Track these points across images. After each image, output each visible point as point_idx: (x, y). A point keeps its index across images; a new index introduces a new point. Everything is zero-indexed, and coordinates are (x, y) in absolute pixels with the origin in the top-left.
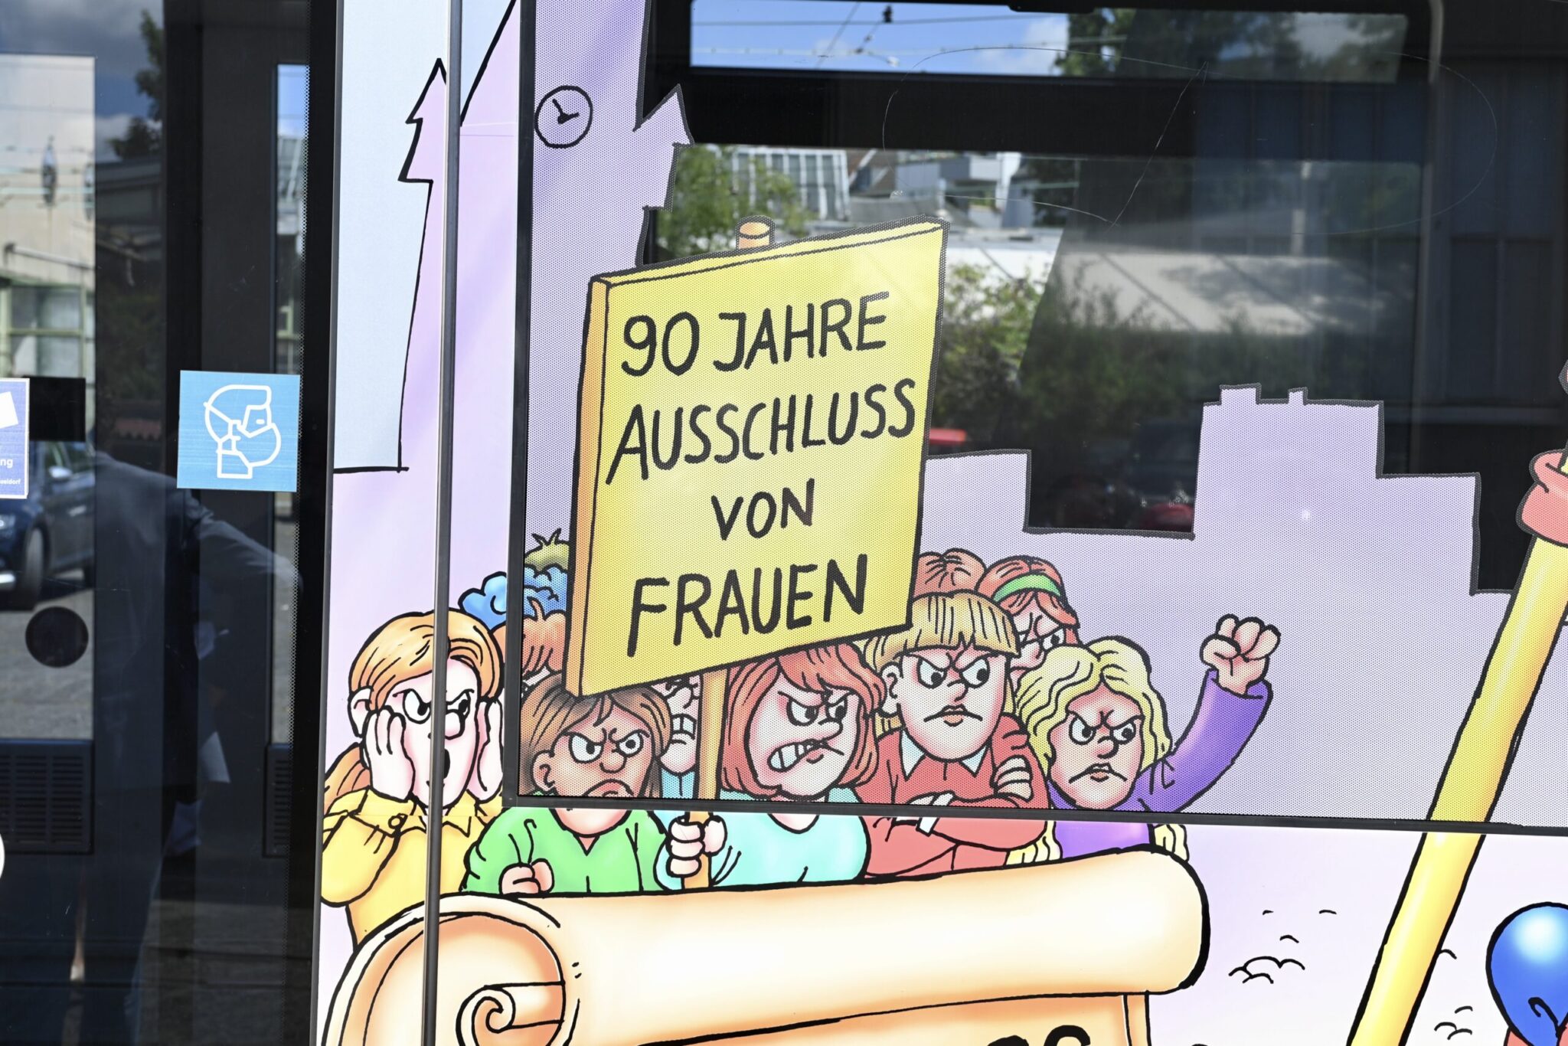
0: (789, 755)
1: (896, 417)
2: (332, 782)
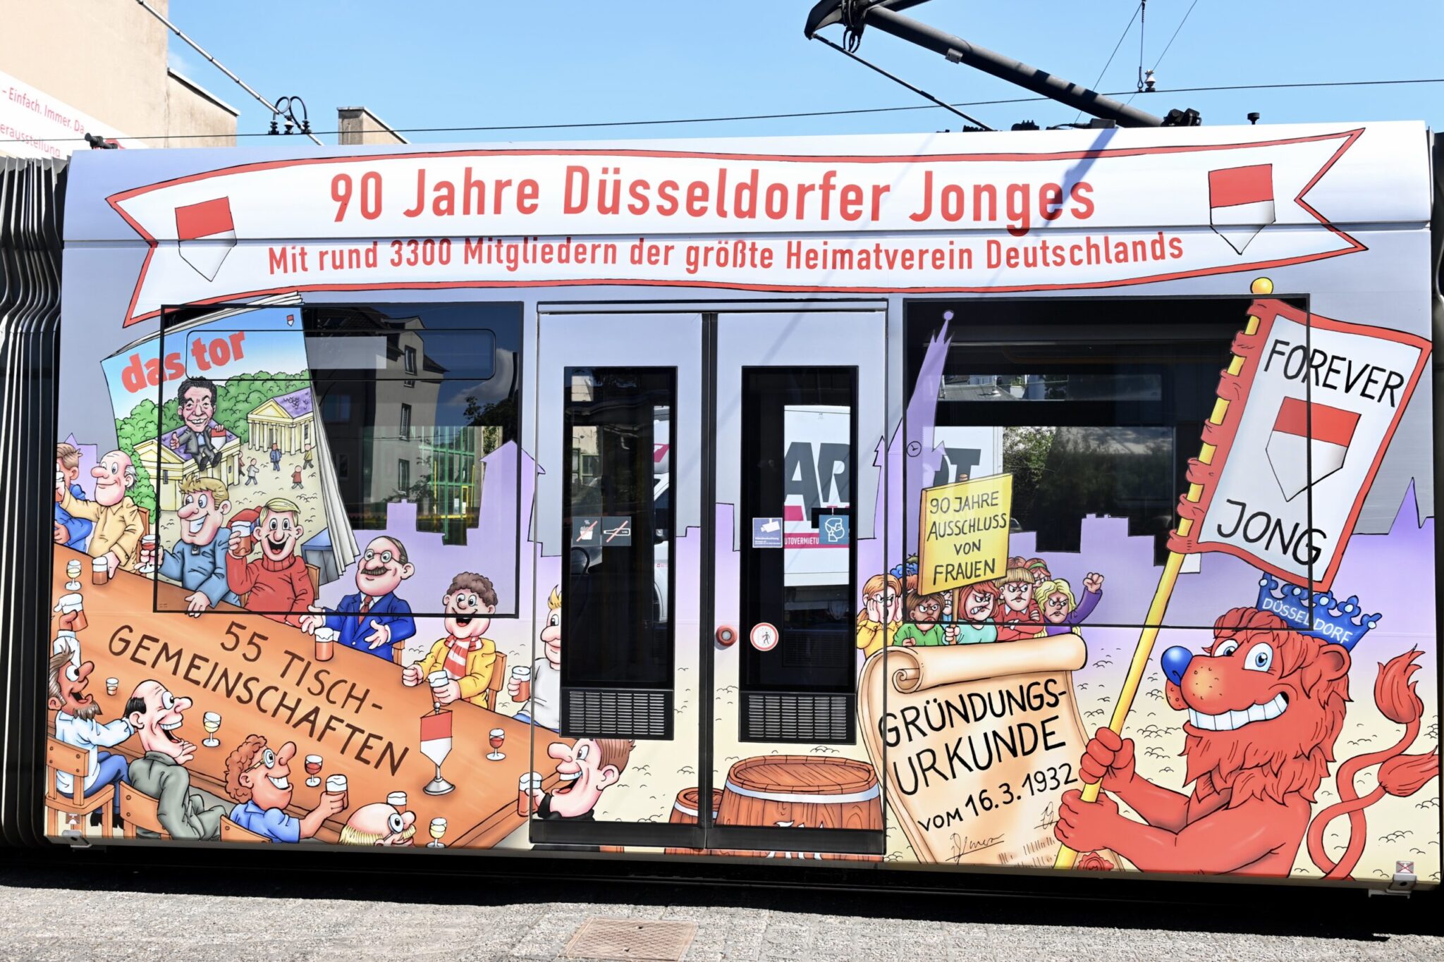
0: (976, 610)
1: (1002, 523)
2: (859, 618)
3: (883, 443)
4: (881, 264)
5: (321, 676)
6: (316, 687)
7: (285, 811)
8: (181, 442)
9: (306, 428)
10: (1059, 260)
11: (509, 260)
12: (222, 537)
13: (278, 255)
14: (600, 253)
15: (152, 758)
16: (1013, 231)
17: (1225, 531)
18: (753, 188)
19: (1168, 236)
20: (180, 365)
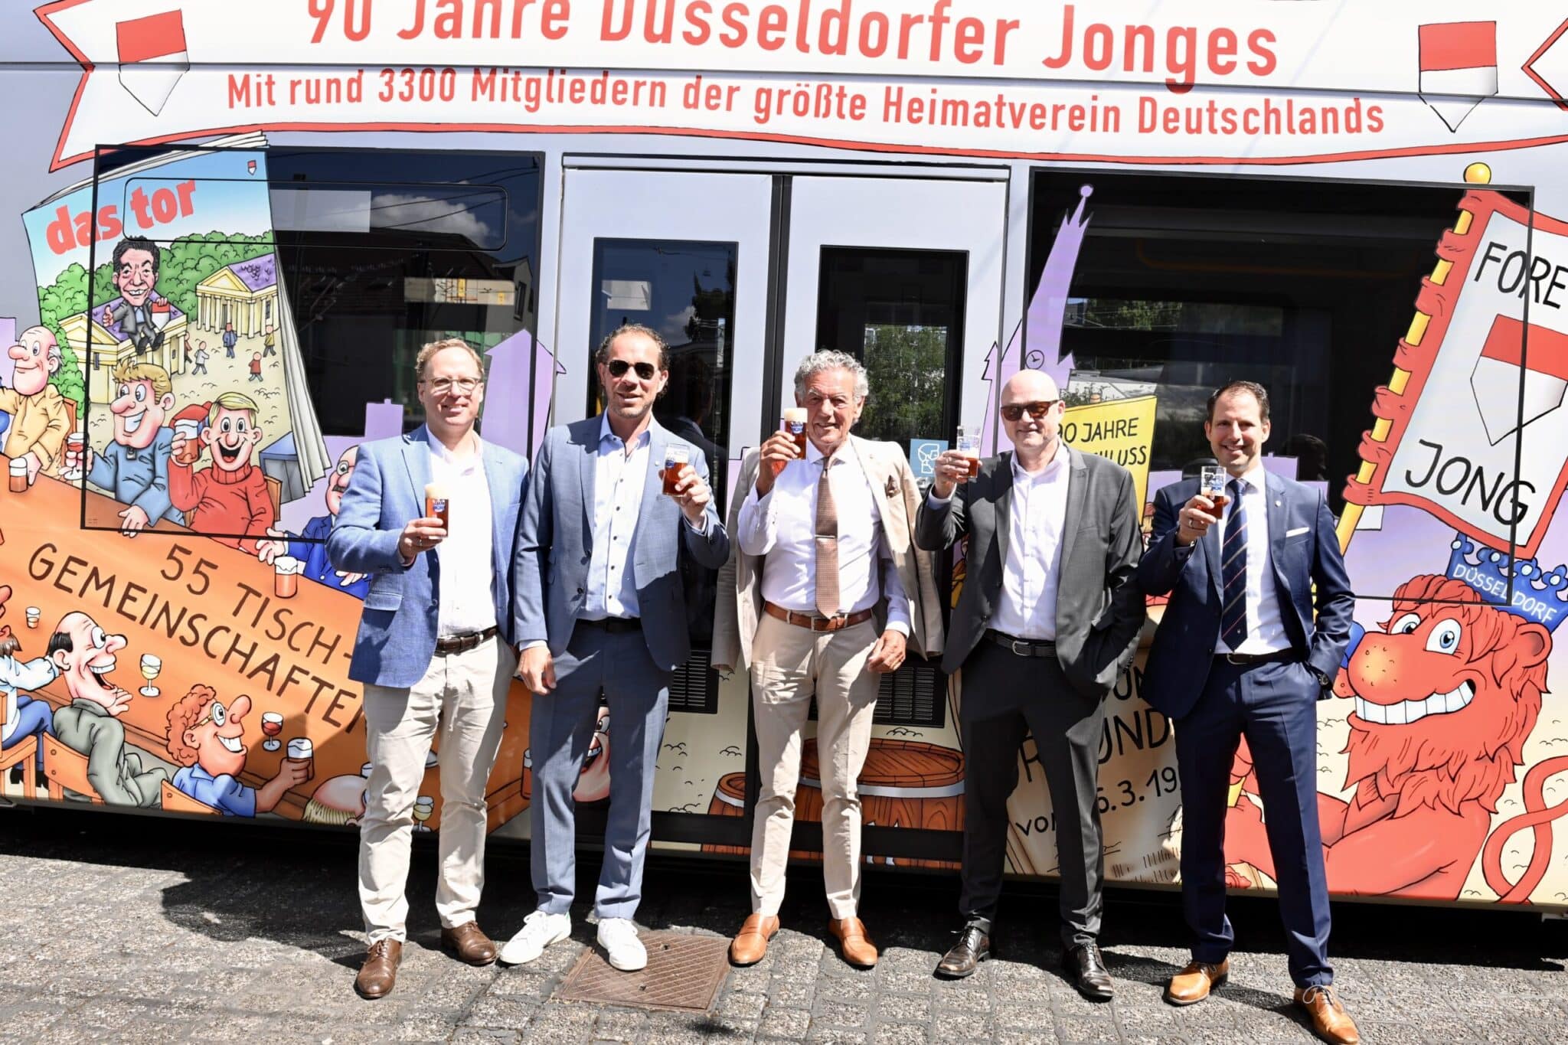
1: (1140, 458)
3: (995, 350)
4: (1003, 121)
5: (283, 616)
6: (276, 631)
7: (238, 779)
8: (116, 318)
9: (268, 305)
10: (1229, 127)
11: (528, 98)
12: (164, 437)
13: (239, 83)
14: (644, 92)
15: (80, 707)
16: (1173, 86)
17: (1415, 479)
18: (844, 16)
19: (1366, 103)
20: (116, 221)
